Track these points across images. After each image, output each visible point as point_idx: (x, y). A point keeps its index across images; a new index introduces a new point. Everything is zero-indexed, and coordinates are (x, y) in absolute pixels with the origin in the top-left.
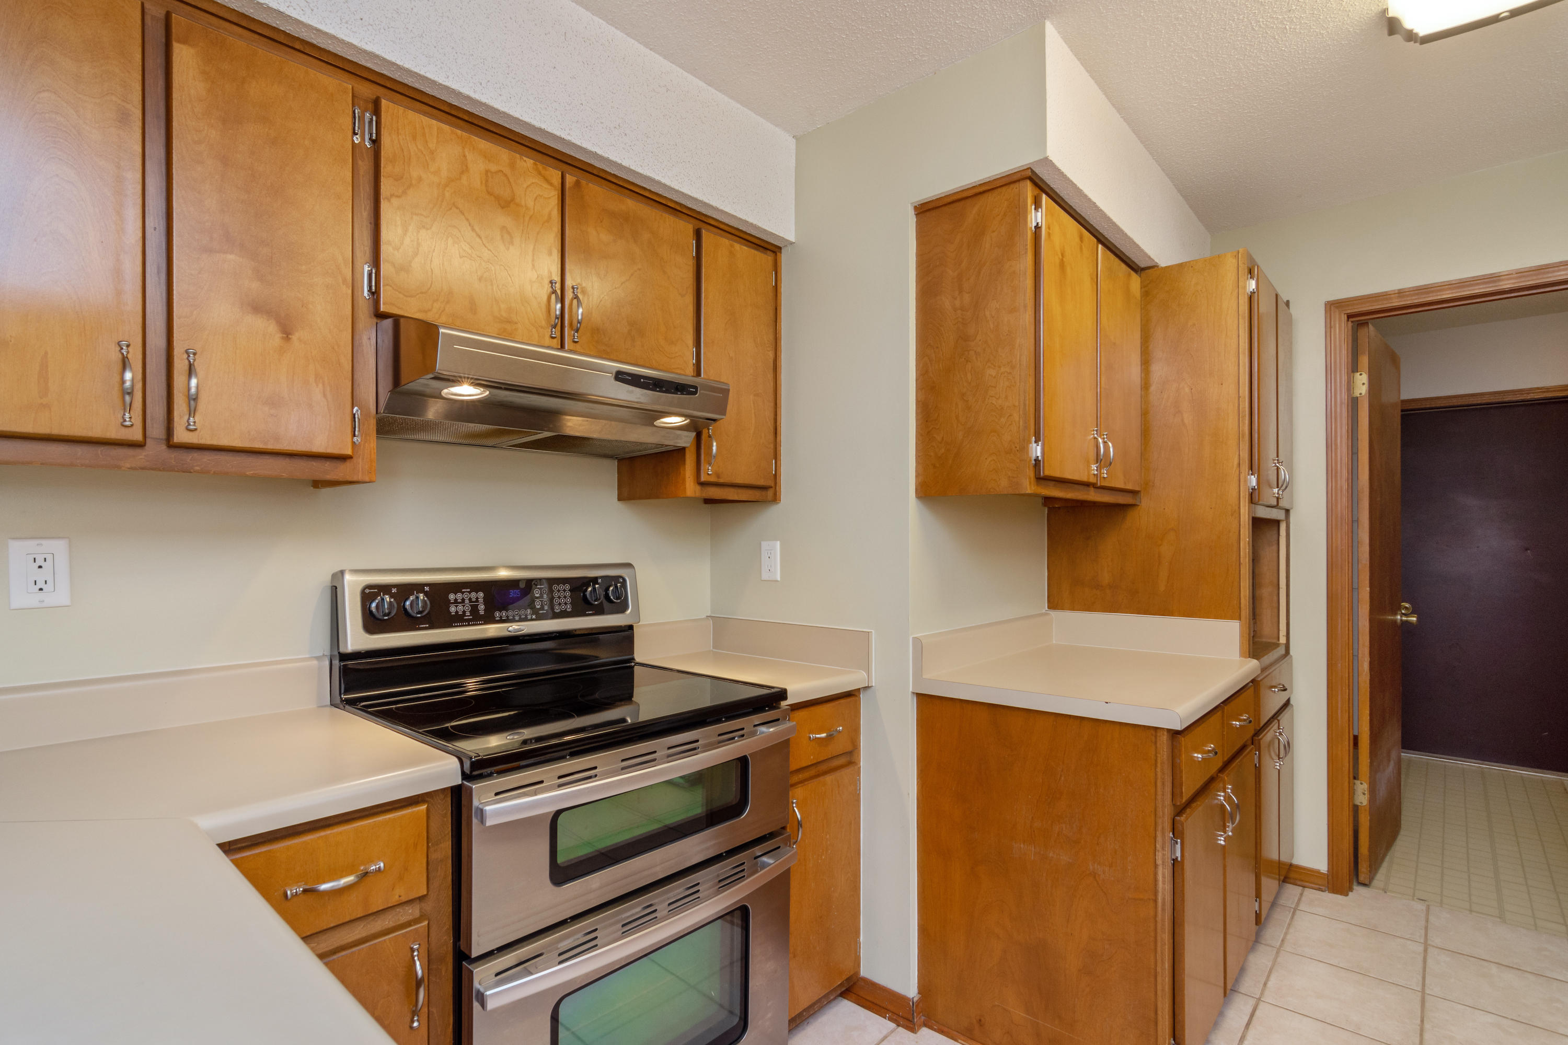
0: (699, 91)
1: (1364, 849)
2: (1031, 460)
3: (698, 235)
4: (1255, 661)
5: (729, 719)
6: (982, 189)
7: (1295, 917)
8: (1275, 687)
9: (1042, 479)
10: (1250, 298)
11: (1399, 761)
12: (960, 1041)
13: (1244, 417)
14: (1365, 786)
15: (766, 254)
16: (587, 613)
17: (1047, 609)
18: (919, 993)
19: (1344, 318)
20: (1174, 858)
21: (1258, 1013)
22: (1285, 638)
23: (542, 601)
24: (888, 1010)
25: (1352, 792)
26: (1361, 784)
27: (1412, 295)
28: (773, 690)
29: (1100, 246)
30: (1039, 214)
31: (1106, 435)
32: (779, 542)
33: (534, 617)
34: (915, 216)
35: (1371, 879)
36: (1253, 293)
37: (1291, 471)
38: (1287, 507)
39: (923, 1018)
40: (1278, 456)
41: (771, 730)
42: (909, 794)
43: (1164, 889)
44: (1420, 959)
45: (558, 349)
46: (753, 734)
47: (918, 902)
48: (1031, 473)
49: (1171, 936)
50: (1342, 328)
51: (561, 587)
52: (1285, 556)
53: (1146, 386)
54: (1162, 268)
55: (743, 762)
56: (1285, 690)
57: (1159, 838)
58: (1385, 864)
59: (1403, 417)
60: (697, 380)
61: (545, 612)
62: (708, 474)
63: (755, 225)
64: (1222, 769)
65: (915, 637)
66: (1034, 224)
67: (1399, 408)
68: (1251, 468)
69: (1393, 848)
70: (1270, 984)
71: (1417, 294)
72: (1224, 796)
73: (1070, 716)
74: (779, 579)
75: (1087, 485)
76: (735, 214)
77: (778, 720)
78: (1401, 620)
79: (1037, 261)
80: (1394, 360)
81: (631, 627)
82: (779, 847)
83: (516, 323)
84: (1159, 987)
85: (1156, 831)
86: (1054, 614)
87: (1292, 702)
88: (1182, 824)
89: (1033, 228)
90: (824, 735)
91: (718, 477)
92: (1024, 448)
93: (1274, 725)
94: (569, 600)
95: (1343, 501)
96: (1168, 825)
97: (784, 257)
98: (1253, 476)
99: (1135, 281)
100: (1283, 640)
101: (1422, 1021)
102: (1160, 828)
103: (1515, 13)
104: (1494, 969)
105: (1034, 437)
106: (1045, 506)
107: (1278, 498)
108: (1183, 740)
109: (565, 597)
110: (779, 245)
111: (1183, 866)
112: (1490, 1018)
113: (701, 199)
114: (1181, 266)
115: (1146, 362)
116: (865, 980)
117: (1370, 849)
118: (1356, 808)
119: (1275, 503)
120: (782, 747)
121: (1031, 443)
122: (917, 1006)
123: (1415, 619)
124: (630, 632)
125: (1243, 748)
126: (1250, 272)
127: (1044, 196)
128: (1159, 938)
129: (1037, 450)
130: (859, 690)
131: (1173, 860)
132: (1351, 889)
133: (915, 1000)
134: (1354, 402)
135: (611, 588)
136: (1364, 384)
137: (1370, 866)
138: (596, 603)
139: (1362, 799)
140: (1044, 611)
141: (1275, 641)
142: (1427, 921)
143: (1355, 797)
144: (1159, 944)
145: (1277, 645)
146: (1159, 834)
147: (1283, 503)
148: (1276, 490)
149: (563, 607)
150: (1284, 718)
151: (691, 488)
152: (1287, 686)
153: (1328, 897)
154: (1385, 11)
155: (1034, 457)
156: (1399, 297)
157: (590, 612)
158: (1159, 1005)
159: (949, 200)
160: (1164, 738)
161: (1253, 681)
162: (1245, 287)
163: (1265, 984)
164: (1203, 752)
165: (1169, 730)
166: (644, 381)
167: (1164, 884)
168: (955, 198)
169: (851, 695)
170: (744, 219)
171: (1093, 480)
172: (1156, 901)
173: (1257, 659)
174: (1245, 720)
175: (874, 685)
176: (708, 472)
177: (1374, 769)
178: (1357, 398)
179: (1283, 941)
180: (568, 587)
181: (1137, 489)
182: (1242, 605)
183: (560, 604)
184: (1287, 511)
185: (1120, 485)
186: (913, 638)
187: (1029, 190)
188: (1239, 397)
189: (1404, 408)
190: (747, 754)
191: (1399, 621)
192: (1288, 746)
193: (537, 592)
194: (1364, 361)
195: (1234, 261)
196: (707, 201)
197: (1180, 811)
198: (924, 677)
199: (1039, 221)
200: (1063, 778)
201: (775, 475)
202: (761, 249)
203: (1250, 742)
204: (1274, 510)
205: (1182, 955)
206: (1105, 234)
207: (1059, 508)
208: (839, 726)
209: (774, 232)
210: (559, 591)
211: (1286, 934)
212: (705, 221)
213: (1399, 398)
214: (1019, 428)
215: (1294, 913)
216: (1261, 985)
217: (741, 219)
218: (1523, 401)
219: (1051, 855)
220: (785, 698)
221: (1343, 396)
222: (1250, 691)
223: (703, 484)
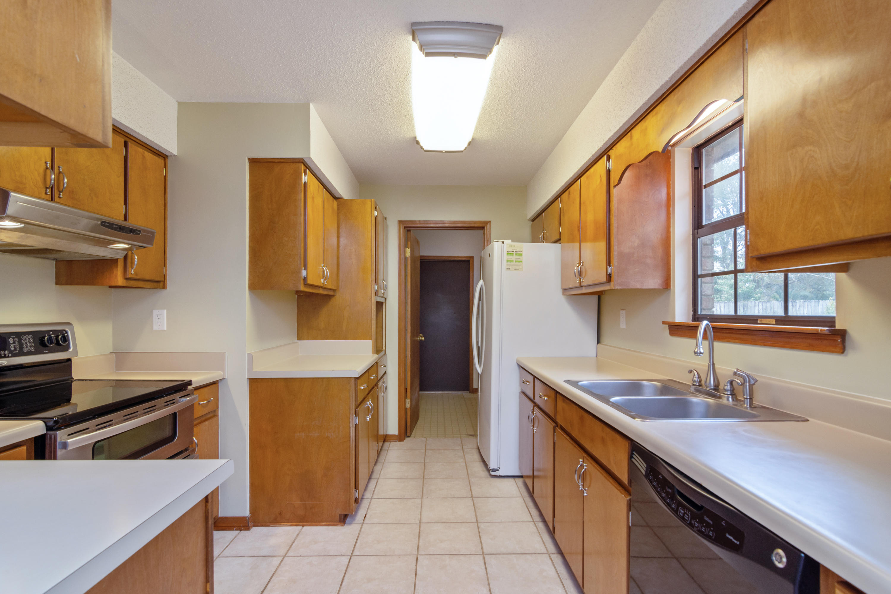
0: (130, 70)
1: (409, 424)
2: (302, 277)
3: (126, 145)
4: (377, 355)
5: (167, 395)
6: (282, 161)
7: (388, 452)
8: (382, 366)
9: (306, 285)
10: (376, 218)
11: (419, 395)
12: (271, 526)
13: (373, 263)
14: (409, 400)
15: (159, 158)
16: (45, 352)
17: (296, 340)
18: (250, 513)
19: (403, 227)
20: (356, 423)
21: (378, 482)
22: (385, 348)
23: (15, 346)
24: (235, 527)
25: (405, 403)
26: (408, 400)
27: (423, 223)
28: (184, 382)
29: (324, 189)
30: (306, 177)
31: (326, 267)
32: (165, 311)
33: (10, 355)
34: (248, 163)
35: (411, 434)
36: (376, 216)
37: (387, 282)
38: (386, 297)
39: (252, 524)
40: (383, 278)
41: (188, 399)
42: (246, 424)
43: (353, 435)
44: (424, 453)
45: (49, 201)
46: (178, 402)
47: (250, 471)
48: (302, 282)
49: (355, 452)
50: (403, 231)
51: (27, 337)
52: (385, 316)
53: (338, 246)
54: (345, 200)
55: (174, 415)
56: (385, 366)
57: (351, 417)
58: (415, 429)
59: (420, 262)
60: (125, 223)
61: (17, 352)
62: (132, 274)
63: (158, 144)
64: (368, 394)
65: (249, 353)
66: (304, 181)
67: (419, 259)
68: (376, 282)
69: (417, 424)
70: (381, 474)
71: (424, 223)
72: (369, 403)
73: (319, 378)
74: (166, 329)
75: (319, 287)
76: (147, 137)
77: (189, 394)
78: (420, 339)
79: (305, 196)
80: (418, 242)
81: (69, 360)
82: (190, 455)
83: (25, 184)
84: (351, 471)
85: (350, 415)
86: (300, 342)
87: (387, 372)
88: (358, 411)
89: (304, 183)
90: (205, 402)
91: (137, 275)
92: (300, 272)
93: (382, 380)
94: (32, 345)
95: (403, 295)
96: (354, 412)
97: (169, 161)
98: (376, 286)
99: (335, 203)
100: (384, 348)
101: (424, 469)
102: (351, 414)
103: (446, 152)
104: (443, 451)
105: (303, 268)
106: (296, 294)
107: (383, 294)
108: (359, 381)
109: (30, 343)
110: (167, 154)
111: (358, 426)
112: (441, 463)
113: (131, 127)
114: (351, 200)
115: (338, 237)
116: (222, 518)
117: (411, 423)
118: (406, 409)
119: (382, 296)
120: (190, 408)
121: (302, 270)
122: (250, 519)
123: (423, 339)
124: (69, 362)
125: (373, 388)
126: (376, 208)
127: (307, 170)
128: (351, 453)
129: (304, 273)
130: (218, 381)
131: (355, 424)
132: (405, 439)
133: (249, 516)
134: (406, 258)
135: (60, 337)
136: (409, 252)
137: (410, 430)
138: (51, 346)
139: (408, 406)
140: (295, 341)
141: (381, 349)
142: (426, 443)
143: (406, 405)
144: (351, 456)
145: (382, 350)
146: (351, 416)
147: (385, 296)
148: (383, 291)
149: (29, 349)
150: (385, 377)
151: (120, 281)
152: (386, 365)
153: (398, 443)
154: (415, 137)
155: (303, 276)
156: (419, 223)
157: (46, 351)
158: (351, 478)
159: (266, 160)
160: (353, 381)
161: (376, 363)
162: (374, 214)
163: (380, 474)
164: (363, 386)
165: (354, 378)
166: (115, 227)
167: (353, 433)
168: (269, 160)
169: (215, 383)
170: (152, 140)
171: (322, 285)
172: (350, 441)
173: (378, 354)
174: (374, 376)
175: (226, 377)
176: (132, 272)
177: (412, 394)
178: (407, 257)
179: (385, 460)
180: (31, 336)
181: (336, 289)
182: (373, 335)
183: (27, 347)
184: (386, 299)
185: (330, 287)
186: (248, 354)
187: (303, 167)
188: (372, 255)
189: (421, 259)
190: (176, 411)
191: (419, 340)
192: (386, 388)
193: (11, 340)
194: (409, 243)
195: (370, 203)
196: (134, 129)
197: (357, 407)
198: (254, 370)
199: (306, 180)
200: (316, 403)
201: (165, 275)
202: (157, 155)
203: (375, 385)
204: (382, 298)
205: (358, 458)
206: (326, 184)
207: (302, 295)
208: (211, 398)
209: (167, 149)
210: (25, 339)
211: (385, 458)
212: (129, 137)
213: (419, 254)
214: (298, 263)
215: (388, 451)
216: (379, 474)
217: (151, 141)
218: (454, 260)
219: (311, 434)
220: (191, 384)
221: (403, 256)
222: (375, 367)
223: (127, 279)
